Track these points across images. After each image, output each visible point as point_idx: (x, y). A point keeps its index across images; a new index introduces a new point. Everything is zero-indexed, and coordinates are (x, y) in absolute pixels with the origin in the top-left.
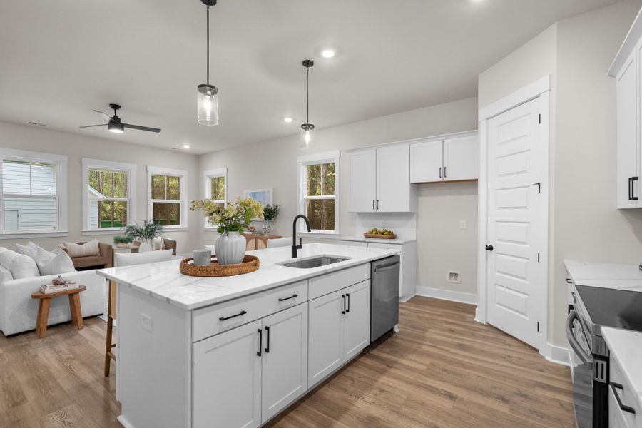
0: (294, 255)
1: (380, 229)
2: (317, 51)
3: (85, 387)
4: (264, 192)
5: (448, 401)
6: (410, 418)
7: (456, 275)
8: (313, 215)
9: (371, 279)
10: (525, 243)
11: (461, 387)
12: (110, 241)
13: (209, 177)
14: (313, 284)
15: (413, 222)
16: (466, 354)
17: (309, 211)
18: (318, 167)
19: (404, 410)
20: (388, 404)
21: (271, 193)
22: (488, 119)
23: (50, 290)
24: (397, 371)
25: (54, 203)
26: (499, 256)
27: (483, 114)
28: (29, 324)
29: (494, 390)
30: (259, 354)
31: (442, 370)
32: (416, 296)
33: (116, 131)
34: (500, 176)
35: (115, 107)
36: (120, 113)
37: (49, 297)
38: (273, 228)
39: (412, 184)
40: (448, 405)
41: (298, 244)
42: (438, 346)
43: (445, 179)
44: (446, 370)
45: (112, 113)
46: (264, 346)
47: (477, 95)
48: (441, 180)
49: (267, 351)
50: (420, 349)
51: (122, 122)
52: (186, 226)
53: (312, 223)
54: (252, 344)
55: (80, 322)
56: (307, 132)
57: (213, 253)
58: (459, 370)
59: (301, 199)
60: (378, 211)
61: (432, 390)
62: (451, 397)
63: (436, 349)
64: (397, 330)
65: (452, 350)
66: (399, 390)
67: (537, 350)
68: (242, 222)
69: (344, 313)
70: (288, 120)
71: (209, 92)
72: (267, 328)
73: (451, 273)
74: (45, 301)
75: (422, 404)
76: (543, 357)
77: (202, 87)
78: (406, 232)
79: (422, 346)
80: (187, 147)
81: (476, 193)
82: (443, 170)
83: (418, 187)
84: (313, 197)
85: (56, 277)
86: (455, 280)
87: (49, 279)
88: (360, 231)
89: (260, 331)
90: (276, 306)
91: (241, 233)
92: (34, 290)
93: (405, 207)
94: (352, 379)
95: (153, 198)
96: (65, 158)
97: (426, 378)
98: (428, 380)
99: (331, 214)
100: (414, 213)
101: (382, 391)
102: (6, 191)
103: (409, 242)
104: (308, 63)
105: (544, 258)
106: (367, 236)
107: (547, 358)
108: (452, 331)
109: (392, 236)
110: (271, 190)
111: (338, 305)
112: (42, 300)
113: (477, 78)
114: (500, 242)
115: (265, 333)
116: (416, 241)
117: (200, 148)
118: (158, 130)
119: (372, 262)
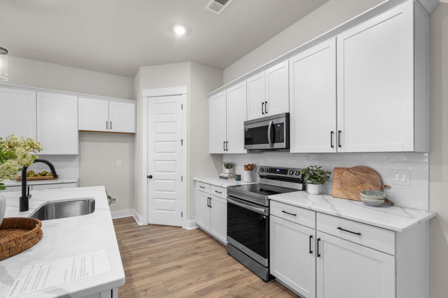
5: (180, 269)
6: (177, 290)
10: (173, 172)
11: (176, 260)
16: (158, 244)
19: (170, 289)
20: (159, 293)
22: (148, 97)
24: (137, 275)
26: (156, 181)
29: (188, 253)
31: (158, 258)
34: (157, 133)
39: (80, 131)
40: (182, 271)
42: (140, 248)
43: (110, 131)
44: (160, 257)
48: (107, 130)
50: (133, 255)
58: (164, 253)
61: (167, 270)
62: (179, 267)
63: (142, 250)
65: (150, 246)
66: (154, 282)
67: (181, 227)
75: (173, 279)
76: (185, 229)
79: (131, 253)
82: (109, 124)
97: (157, 267)
98: (159, 267)
101: (145, 290)
107: (187, 228)
108: (136, 236)
114: (157, 173)
116: (79, 179)
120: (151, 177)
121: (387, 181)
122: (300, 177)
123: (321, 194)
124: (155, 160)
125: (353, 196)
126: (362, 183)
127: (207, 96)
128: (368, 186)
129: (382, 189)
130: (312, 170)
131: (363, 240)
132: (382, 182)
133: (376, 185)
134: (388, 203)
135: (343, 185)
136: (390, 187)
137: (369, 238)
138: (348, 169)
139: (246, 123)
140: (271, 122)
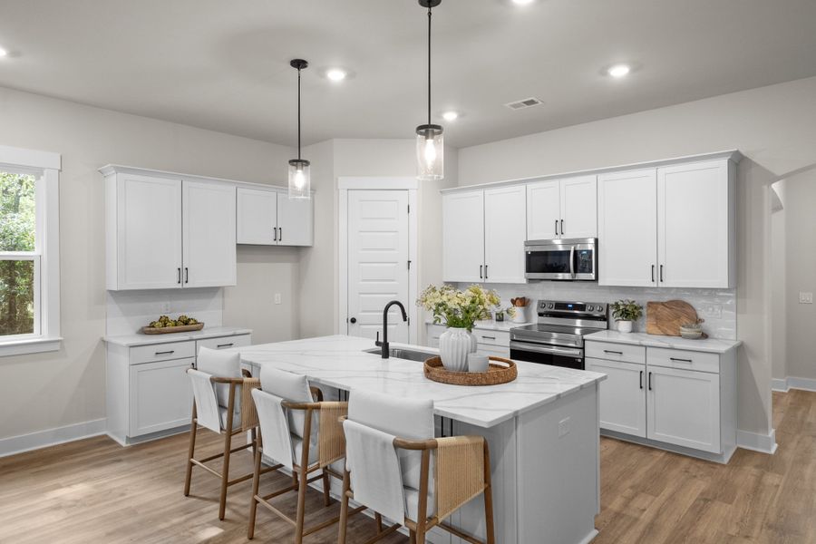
1: (174, 317)
22: (349, 190)
43: (279, 243)
48: (275, 244)
60: (186, 286)
82: (278, 232)
88: (118, 326)
100: (220, 290)
114: (364, 314)
121: (701, 315)
122: (604, 313)
123: (632, 331)
124: (361, 293)
125: (670, 332)
126: (678, 317)
127: (441, 192)
128: (684, 320)
129: (697, 323)
130: (624, 305)
131: (695, 366)
132: (697, 316)
133: (691, 319)
134: (704, 336)
135: (658, 320)
136: (704, 321)
137: (700, 363)
138: (663, 304)
139: (527, 244)
140: (573, 247)
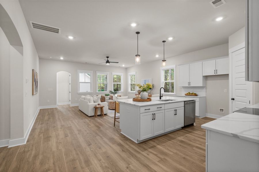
0: (160, 99)
1: (191, 92)
2: (167, 38)
3: (111, 127)
4: (148, 80)
7: (223, 110)
8: (166, 87)
9: (184, 106)
10: (245, 97)
12: (104, 95)
13: (130, 75)
14: (166, 105)
15: (204, 90)
17: (164, 86)
18: (168, 70)
19: (192, 141)
20: (188, 139)
21: (151, 80)
22: (232, 52)
23: (98, 106)
25: (89, 84)
26: (237, 102)
27: (230, 50)
28: (93, 114)
30: (153, 119)
32: (206, 117)
33: (108, 64)
34: (237, 73)
35: (108, 57)
36: (109, 59)
37: (98, 108)
38: (152, 92)
39: (203, 76)
41: (161, 96)
43: (217, 74)
45: (107, 59)
46: (154, 118)
47: (228, 43)
48: (215, 74)
49: (155, 119)
51: (109, 61)
52: (123, 91)
53: (166, 90)
54: (151, 117)
55: (104, 115)
56: (164, 62)
57: (140, 97)
59: (162, 82)
60: (190, 86)
64: (195, 124)
68: (147, 89)
69: (175, 115)
70: (157, 56)
71: (138, 56)
72: (155, 114)
73: (220, 109)
74: (97, 109)
77: (137, 56)
78: (202, 93)
80: (123, 66)
81: (228, 79)
82: (216, 71)
83: (206, 77)
84: (166, 81)
85: (98, 103)
86: (222, 112)
87: (97, 103)
88: (183, 93)
89: (153, 114)
90: (156, 109)
91: (147, 92)
92: (94, 106)
93: (201, 84)
94: (178, 134)
95: (113, 82)
96: (92, 71)
99: (173, 87)
100: (205, 87)
101: (186, 137)
102: (80, 81)
103: (202, 97)
104: (164, 42)
105: (251, 102)
106: (186, 95)
109: (196, 95)
110: (151, 79)
111: (173, 112)
112: (96, 108)
113: (228, 37)
114: (237, 97)
115: (154, 115)
116: (206, 97)
117: (127, 66)
118: (118, 63)
119: (184, 101)
120: (234, 99)
124: (236, 89)
